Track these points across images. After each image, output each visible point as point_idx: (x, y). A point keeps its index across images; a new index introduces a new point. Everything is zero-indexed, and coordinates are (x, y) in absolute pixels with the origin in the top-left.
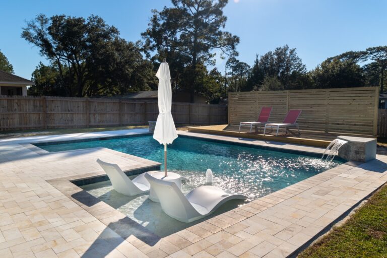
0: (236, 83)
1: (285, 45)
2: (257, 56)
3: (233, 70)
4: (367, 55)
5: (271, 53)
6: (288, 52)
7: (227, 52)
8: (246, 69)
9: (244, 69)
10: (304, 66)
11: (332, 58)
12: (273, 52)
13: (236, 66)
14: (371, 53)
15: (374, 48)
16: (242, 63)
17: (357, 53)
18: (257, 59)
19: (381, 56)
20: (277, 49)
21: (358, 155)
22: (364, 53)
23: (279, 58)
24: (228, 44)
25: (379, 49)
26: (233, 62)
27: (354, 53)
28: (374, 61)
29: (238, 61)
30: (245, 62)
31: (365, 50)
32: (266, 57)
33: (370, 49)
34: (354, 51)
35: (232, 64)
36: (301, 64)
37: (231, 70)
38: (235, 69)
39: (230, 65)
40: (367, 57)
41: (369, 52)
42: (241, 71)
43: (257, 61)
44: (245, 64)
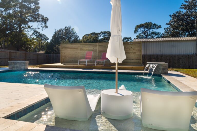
0: (39, 44)
1: (69, 26)
2: (55, 30)
3: (36, 37)
4: (101, 34)
5: (62, 29)
6: (71, 29)
7: (41, 25)
8: (44, 37)
9: (43, 37)
10: (78, 36)
11: (87, 35)
12: (63, 29)
13: (39, 36)
14: (102, 34)
15: (103, 32)
16: (42, 34)
17: (97, 33)
18: (55, 32)
19: (106, 35)
20: (65, 27)
21: (164, 71)
22: (100, 34)
23: (66, 32)
24: (42, 21)
25: (105, 33)
26: (36, 33)
27: (95, 33)
28: (103, 37)
29: (39, 33)
30: (43, 34)
31: (100, 32)
32: (59, 31)
33: (102, 32)
34: (95, 32)
35: (36, 34)
36: (77, 36)
37: (35, 37)
38: (38, 37)
39: (34, 35)
40: (101, 35)
41: (101, 33)
42: (42, 38)
43: (55, 33)
44: (44, 35)
